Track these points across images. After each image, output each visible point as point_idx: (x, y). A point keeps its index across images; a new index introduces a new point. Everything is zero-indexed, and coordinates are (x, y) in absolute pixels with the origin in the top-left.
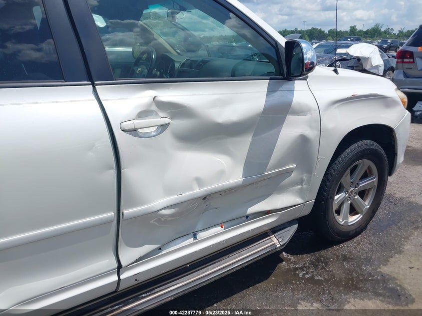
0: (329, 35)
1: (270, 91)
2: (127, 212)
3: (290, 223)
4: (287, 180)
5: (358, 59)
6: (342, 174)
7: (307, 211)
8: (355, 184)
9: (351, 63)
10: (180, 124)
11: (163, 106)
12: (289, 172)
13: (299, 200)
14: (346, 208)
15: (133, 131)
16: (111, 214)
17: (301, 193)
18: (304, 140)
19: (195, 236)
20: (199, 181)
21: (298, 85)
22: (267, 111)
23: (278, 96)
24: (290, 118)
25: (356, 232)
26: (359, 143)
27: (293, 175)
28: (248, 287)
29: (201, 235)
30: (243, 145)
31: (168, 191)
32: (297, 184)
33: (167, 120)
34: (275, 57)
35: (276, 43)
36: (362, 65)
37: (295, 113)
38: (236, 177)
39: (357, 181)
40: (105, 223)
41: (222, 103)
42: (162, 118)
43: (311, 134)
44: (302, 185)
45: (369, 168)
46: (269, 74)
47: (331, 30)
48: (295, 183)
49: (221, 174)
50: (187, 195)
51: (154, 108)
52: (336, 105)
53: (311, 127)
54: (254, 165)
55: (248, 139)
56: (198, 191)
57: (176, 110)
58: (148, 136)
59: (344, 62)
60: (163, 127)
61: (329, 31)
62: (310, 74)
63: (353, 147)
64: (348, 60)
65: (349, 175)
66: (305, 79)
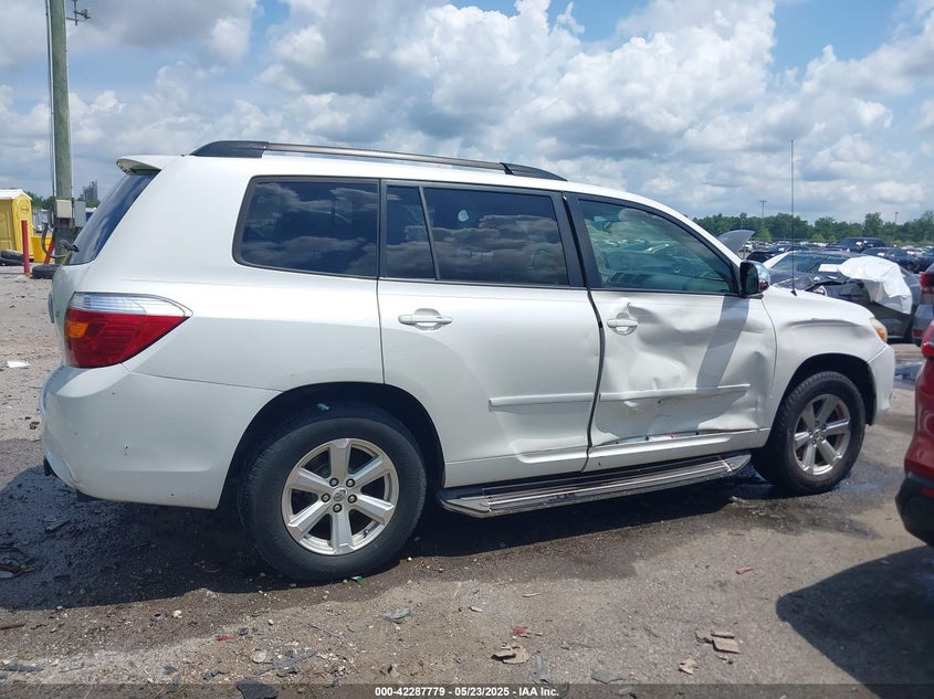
0: (817, 231)
1: (725, 307)
2: (604, 394)
3: (742, 452)
4: (741, 400)
5: (860, 284)
6: (802, 406)
7: (761, 442)
8: (821, 425)
9: (847, 290)
10: (645, 327)
11: (633, 310)
12: (742, 391)
13: (753, 425)
14: (810, 452)
15: (613, 327)
16: (592, 394)
17: (755, 417)
18: (758, 358)
19: (647, 439)
20: (658, 382)
21: (753, 303)
22: (722, 324)
23: (734, 312)
24: (744, 334)
25: (823, 486)
26: (824, 374)
27: (747, 395)
28: (695, 515)
29: (652, 439)
30: (699, 354)
31: (633, 386)
32: (751, 406)
33: (636, 323)
34: (730, 276)
35: (731, 262)
36: (868, 294)
37: (749, 329)
38: (690, 385)
39: (823, 421)
40: (586, 401)
41: (681, 313)
42: (632, 321)
43: (766, 352)
44: (756, 407)
45: (838, 406)
46: (722, 291)
47: (822, 219)
48: (748, 405)
49: (677, 379)
50: (646, 392)
51: (627, 312)
52: (794, 327)
53: (767, 347)
54: (707, 375)
55: (703, 350)
56: (656, 391)
57: (643, 315)
58: (621, 333)
59: (831, 287)
60: (633, 328)
61: (817, 223)
62: (764, 293)
63: (815, 377)
64: (840, 284)
65: (812, 409)
66: (760, 297)
